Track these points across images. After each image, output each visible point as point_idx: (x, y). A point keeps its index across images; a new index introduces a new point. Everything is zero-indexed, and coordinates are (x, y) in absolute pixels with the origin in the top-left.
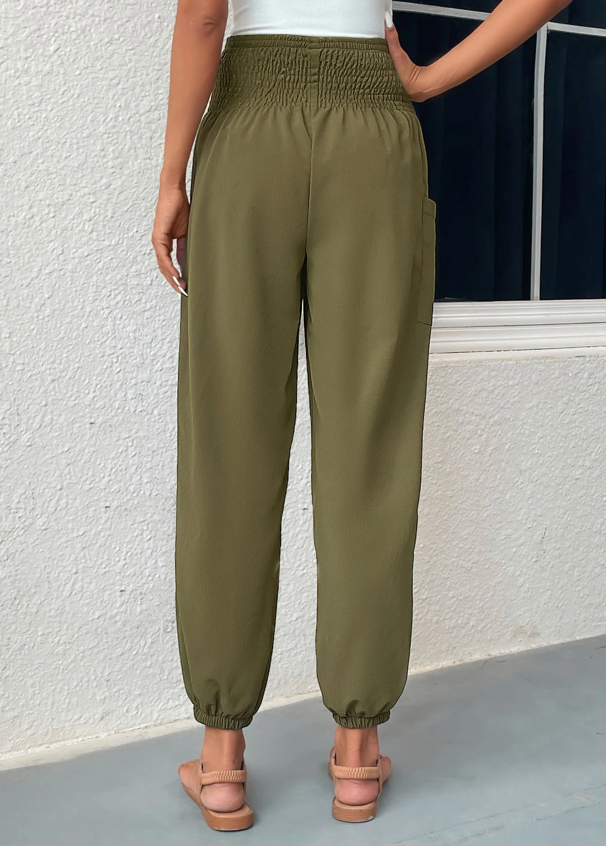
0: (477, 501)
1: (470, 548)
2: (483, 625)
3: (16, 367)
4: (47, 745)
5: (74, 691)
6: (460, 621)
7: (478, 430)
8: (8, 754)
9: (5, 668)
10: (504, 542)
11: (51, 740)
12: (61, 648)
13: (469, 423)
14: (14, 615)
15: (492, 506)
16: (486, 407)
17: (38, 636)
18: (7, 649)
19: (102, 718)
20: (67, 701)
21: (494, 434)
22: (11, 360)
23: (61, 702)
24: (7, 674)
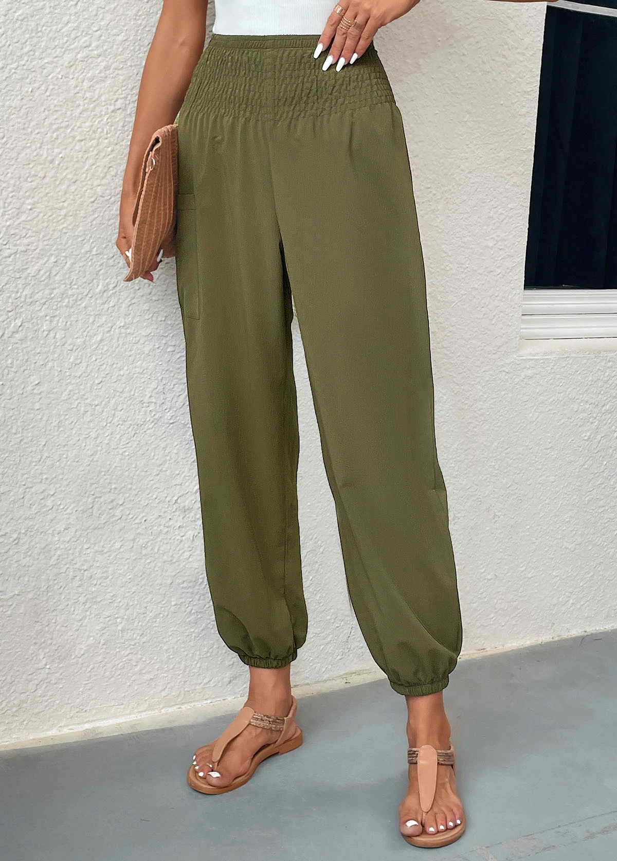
0: (579, 486)
1: (573, 530)
2: (582, 603)
3: (167, 348)
4: (178, 706)
5: (205, 656)
6: (561, 599)
7: (590, 418)
8: (144, 713)
9: (143, 634)
10: (607, 525)
11: (183, 701)
12: (193, 617)
13: (583, 411)
14: (151, 586)
15: (595, 491)
17: (171, 606)
18: (144, 617)
19: (230, 682)
20: (198, 665)
22: (164, 342)
23: (193, 666)
24: (144, 640)
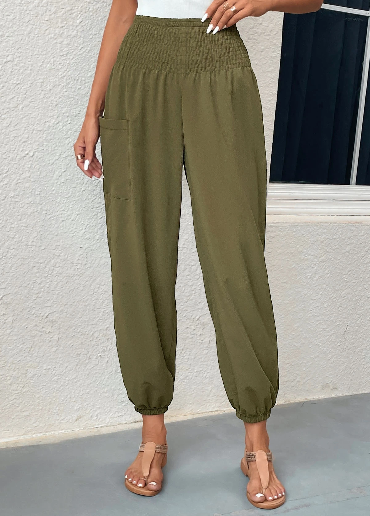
0: (304, 307)
1: (299, 335)
2: (304, 381)
3: (42, 211)
4: (44, 433)
5: (62, 402)
6: (291, 378)
7: (311, 264)
8: (22, 436)
9: (24, 387)
10: (321, 332)
11: (47, 430)
12: (56, 377)
14: (30, 357)
15: (314, 310)
16: (318, 251)
17: (43, 370)
18: (26, 376)
19: (77, 420)
20: (57, 408)
21: (321, 267)
22: (40, 207)
23: (54, 409)
24: (24, 391)
